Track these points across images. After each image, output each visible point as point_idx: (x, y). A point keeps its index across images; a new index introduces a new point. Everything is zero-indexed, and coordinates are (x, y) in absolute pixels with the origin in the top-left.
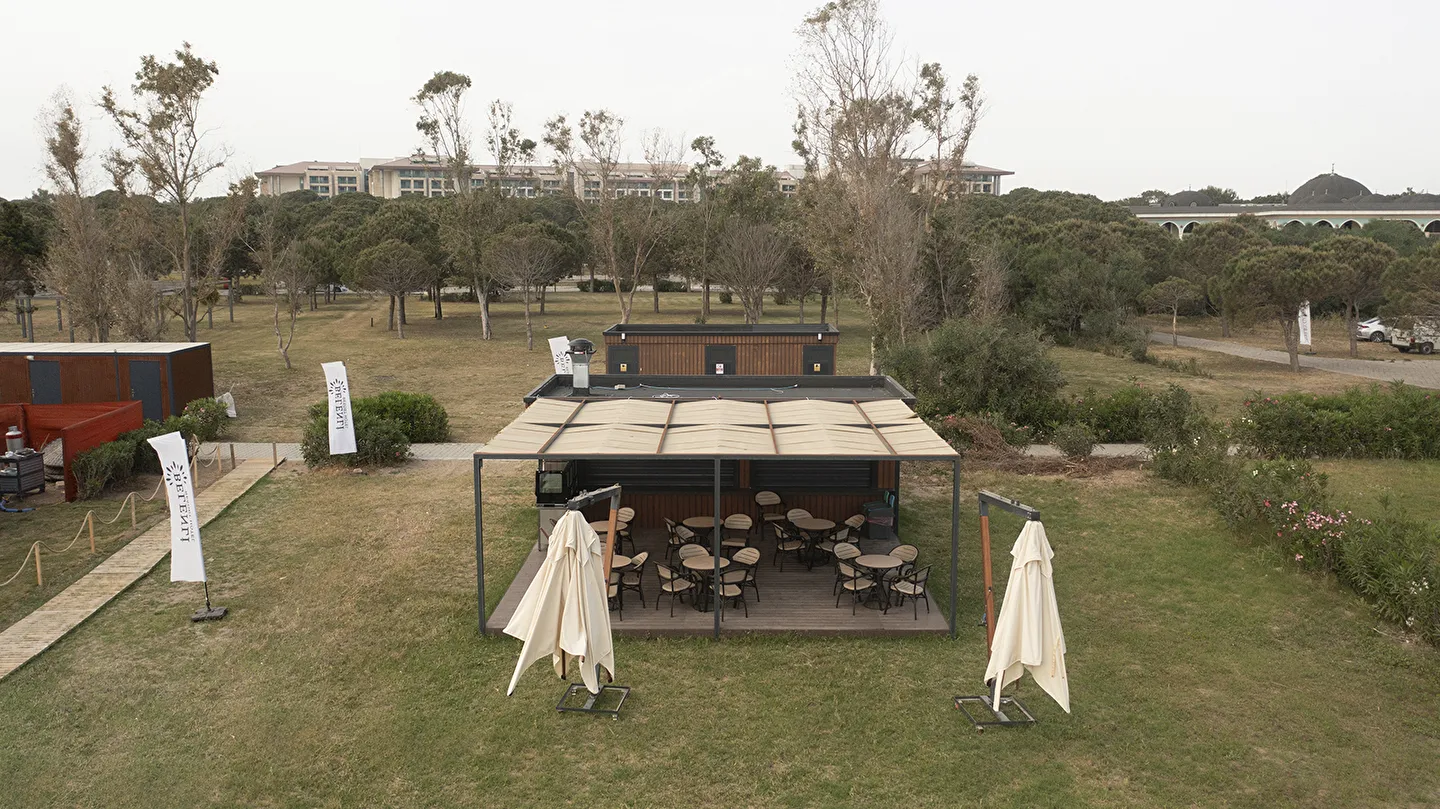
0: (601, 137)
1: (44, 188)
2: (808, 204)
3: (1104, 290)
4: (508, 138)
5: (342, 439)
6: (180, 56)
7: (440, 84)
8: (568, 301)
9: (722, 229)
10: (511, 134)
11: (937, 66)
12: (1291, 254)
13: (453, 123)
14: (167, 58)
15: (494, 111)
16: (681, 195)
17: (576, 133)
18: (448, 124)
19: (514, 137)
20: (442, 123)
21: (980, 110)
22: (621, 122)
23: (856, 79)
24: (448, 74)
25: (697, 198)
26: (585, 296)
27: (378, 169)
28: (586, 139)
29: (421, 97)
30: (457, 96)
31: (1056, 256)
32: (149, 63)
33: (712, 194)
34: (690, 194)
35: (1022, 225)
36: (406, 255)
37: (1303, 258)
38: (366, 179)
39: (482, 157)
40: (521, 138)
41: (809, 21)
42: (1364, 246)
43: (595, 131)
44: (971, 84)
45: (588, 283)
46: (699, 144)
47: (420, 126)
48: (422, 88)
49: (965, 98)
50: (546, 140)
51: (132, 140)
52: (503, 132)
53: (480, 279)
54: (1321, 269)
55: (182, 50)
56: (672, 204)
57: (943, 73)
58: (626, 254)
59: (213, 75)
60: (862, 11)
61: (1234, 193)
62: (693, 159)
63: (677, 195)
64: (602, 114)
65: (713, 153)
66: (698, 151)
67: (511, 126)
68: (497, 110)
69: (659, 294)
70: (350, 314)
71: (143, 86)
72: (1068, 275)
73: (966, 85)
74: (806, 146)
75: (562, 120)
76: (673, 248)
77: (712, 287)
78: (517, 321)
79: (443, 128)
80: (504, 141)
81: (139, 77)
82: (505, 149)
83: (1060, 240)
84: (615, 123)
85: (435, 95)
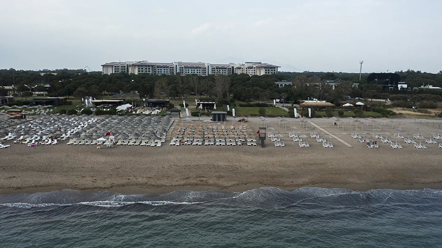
27: (131, 65)
38: (128, 67)
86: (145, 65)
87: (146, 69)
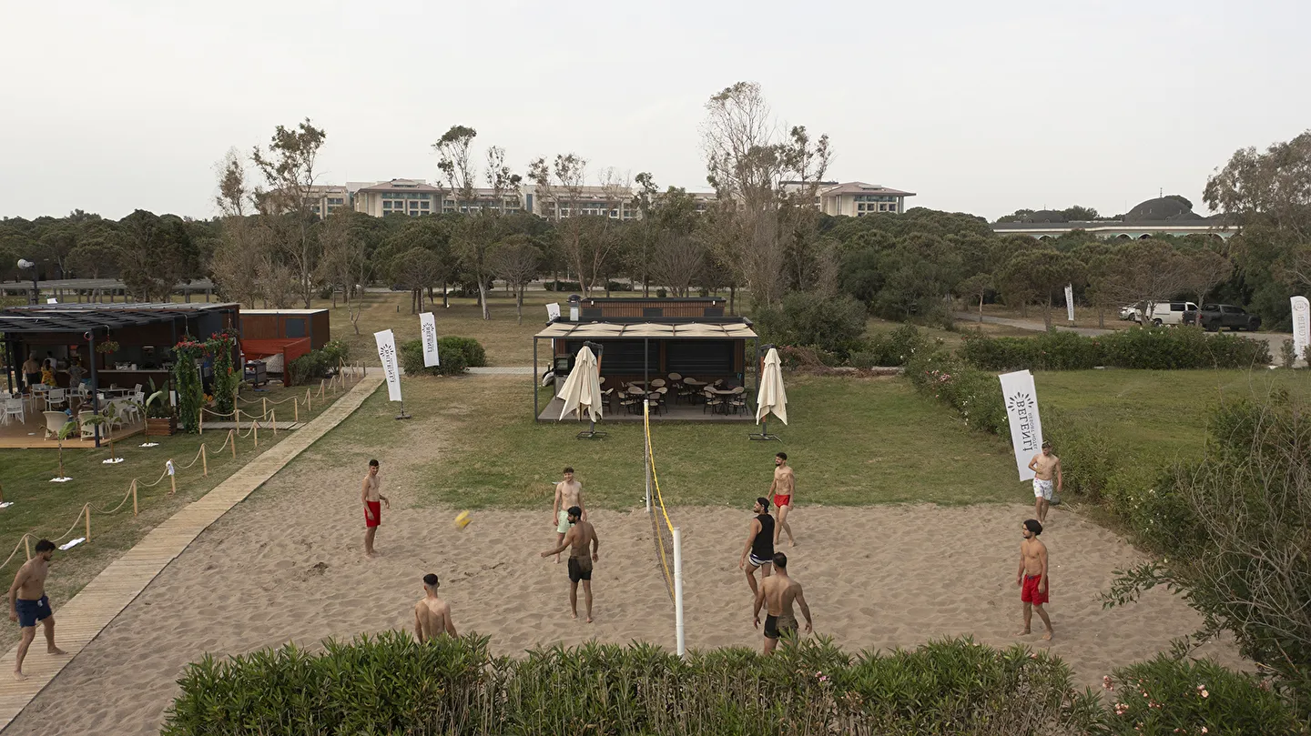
0: (570, 173)
1: (80, 209)
2: (711, 221)
3: (931, 282)
4: (501, 173)
5: (431, 358)
6: (302, 127)
7: (456, 134)
8: (538, 297)
9: (657, 239)
10: (503, 170)
11: (802, 128)
12: (1044, 255)
13: (462, 163)
14: (293, 127)
15: (491, 155)
16: (626, 213)
17: (552, 170)
18: (459, 164)
19: (506, 174)
20: (455, 163)
21: (830, 158)
22: (584, 163)
23: (745, 138)
24: (460, 128)
25: (639, 216)
26: (551, 294)
27: (364, 192)
28: (559, 175)
29: (439, 144)
30: (466, 144)
31: (899, 259)
32: (281, 130)
33: (650, 214)
34: (634, 213)
35: (883, 237)
36: (429, 258)
37: (1052, 258)
38: (352, 200)
39: (482, 184)
40: (511, 174)
41: (714, 98)
42: (1104, 250)
43: (565, 169)
44: (824, 138)
45: (553, 284)
46: (640, 178)
47: (440, 166)
48: (440, 138)
49: (819, 150)
50: (529, 175)
51: (271, 180)
52: (497, 170)
53: (481, 276)
54: (1064, 265)
55: (305, 123)
56: (618, 222)
57: (806, 133)
58: (587, 258)
59: (322, 139)
60: (748, 93)
61: (1095, 212)
62: (637, 188)
63: (622, 213)
64: (570, 156)
65: (651, 184)
66: (641, 183)
67: (505, 164)
68: (494, 154)
69: (611, 292)
70: (375, 305)
71: (277, 145)
72: (906, 271)
73: (820, 142)
74: (717, 179)
75: (541, 161)
76: (624, 252)
77: (650, 288)
78: (504, 309)
79: (457, 168)
80: (499, 176)
81: (274, 139)
82: (500, 182)
83: (905, 248)
84: (580, 163)
85: (449, 143)
86: (409, 192)
87: (414, 204)
